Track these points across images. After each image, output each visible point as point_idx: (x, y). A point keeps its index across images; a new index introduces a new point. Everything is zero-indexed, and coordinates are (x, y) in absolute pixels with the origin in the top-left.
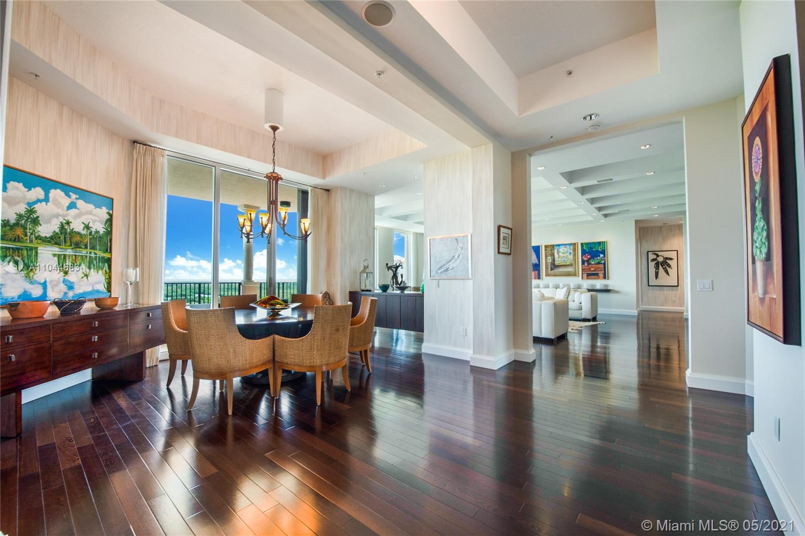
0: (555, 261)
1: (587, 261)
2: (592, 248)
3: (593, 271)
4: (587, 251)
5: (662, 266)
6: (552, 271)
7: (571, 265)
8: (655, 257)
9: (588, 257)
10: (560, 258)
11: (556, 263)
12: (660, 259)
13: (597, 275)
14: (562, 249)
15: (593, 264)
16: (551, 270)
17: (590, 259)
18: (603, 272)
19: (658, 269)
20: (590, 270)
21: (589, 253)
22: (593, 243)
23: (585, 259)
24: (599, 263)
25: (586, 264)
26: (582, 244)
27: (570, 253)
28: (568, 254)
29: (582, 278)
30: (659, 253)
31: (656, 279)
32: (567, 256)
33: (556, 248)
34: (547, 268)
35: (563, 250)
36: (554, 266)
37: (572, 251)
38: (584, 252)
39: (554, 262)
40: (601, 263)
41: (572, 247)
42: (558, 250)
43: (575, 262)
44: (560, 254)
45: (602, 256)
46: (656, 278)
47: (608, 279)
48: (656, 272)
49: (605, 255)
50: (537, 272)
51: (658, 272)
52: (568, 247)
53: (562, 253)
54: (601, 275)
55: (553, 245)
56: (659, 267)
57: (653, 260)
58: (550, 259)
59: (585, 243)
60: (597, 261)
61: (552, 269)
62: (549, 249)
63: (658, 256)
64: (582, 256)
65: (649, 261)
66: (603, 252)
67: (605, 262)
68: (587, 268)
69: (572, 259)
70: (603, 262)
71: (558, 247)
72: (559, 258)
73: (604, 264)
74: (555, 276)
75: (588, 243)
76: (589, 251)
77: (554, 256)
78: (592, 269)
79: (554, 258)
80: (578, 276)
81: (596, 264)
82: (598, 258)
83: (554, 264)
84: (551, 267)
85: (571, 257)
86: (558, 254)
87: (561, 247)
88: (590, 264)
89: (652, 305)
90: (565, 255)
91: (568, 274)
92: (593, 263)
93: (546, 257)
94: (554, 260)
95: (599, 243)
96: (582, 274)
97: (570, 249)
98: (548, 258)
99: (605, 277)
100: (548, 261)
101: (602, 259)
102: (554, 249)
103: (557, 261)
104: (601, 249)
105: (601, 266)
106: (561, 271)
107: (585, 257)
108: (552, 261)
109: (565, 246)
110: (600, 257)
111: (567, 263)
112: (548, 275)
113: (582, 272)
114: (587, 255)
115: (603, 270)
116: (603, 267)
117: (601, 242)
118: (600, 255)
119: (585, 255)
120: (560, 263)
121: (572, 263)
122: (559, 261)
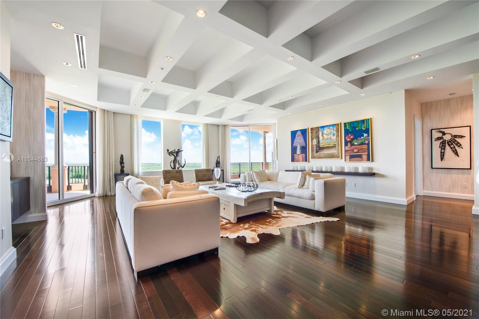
0: (320, 143)
1: (350, 142)
2: (355, 128)
4: (350, 130)
5: (449, 145)
7: (334, 147)
8: (440, 135)
9: (351, 137)
10: (324, 140)
11: (320, 145)
12: (447, 138)
13: (360, 156)
14: (326, 131)
15: (356, 145)
16: (316, 153)
17: (353, 139)
18: (367, 153)
19: (444, 149)
20: (353, 152)
21: (352, 133)
22: (356, 121)
23: (348, 140)
24: (362, 144)
25: (349, 145)
26: (345, 124)
27: (334, 135)
28: (332, 135)
29: (345, 161)
30: (446, 131)
31: (442, 160)
32: (330, 138)
33: (320, 129)
34: (312, 151)
35: (327, 131)
36: (319, 148)
37: (335, 132)
38: (347, 132)
39: (319, 144)
40: (365, 144)
41: (335, 128)
42: (322, 132)
43: (338, 144)
44: (324, 135)
45: (365, 135)
46: (442, 159)
47: (372, 161)
48: (441, 152)
49: (368, 135)
50: (304, 154)
51: (444, 153)
52: (332, 128)
53: (326, 134)
54: (365, 157)
55: (318, 127)
56: (445, 146)
57: (438, 139)
58: (315, 142)
59: (348, 123)
60: (360, 142)
61: (317, 152)
62: (315, 131)
63: (444, 134)
64: (345, 137)
65: (433, 140)
66: (367, 131)
67: (369, 143)
68: (350, 149)
69: (335, 141)
70: (366, 142)
71: (322, 129)
72: (323, 139)
73: (368, 144)
74: (320, 158)
75: (351, 122)
76: (352, 131)
77: (319, 138)
78: (355, 151)
79: (319, 140)
80: (341, 158)
81: (359, 145)
82: (362, 138)
83: (319, 146)
84: (316, 150)
85: (334, 138)
86: (322, 136)
87: (325, 128)
88: (353, 145)
89: (437, 191)
90: (329, 136)
91: (332, 156)
92: (356, 143)
93: (312, 139)
95: (363, 121)
96: (345, 156)
97: (333, 130)
98: (314, 140)
99: (368, 160)
100: (314, 144)
101: (366, 140)
102: (319, 131)
103: (321, 144)
104: (364, 127)
105: (365, 147)
106: (325, 154)
107: (348, 137)
108: (317, 143)
109: (329, 127)
110: (363, 137)
111: (330, 145)
112: (313, 157)
113: (345, 154)
114: (350, 135)
115: (367, 151)
116: (367, 147)
117: (364, 120)
118: (364, 135)
119: (348, 135)
120: (324, 145)
121: (336, 145)
122: (323, 143)
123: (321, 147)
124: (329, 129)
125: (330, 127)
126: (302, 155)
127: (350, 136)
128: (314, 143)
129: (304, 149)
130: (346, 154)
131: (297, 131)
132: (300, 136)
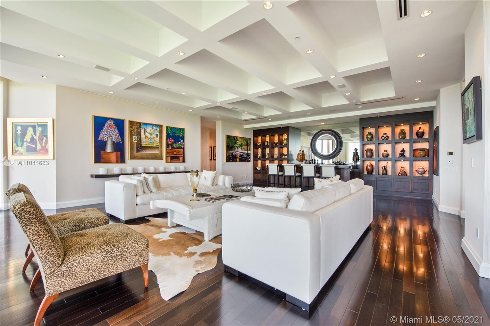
0: (142, 141)
1: (171, 145)
2: (174, 133)
3: (175, 154)
4: (171, 135)
6: (138, 153)
7: (157, 148)
9: (172, 141)
10: (147, 139)
11: (142, 144)
13: (178, 158)
16: (137, 152)
17: (173, 143)
18: (183, 156)
20: (173, 154)
21: (173, 137)
22: (176, 128)
23: (170, 143)
24: (180, 148)
25: (170, 148)
26: (167, 127)
27: (157, 135)
28: (155, 136)
29: (167, 162)
32: (153, 138)
33: (143, 127)
34: (131, 149)
35: (150, 130)
36: (141, 147)
37: (158, 133)
38: (168, 136)
39: (141, 142)
40: (181, 148)
41: (158, 129)
42: (145, 130)
43: (161, 145)
44: (147, 134)
45: (182, 141)
47: (186, 162)
49: (184, 141)
50: (119, 153)
52: (155, 128)
53: (149, 133)
54: (181, 159)
55: (140, 123)
59: (170, 127)
60: (178, 146)
61: (138, 151)
62: (135, 127)
64: (167, 140)
66: (183, 138)
67: (184, 147)
68: (171, 151)
69: (158, 141)
70: (182, 147)
71: (145, 126)
72: (146, 138)
73: (184, 149)
74: (141, 159)
75: (172, 128)
76: (173, 135)
77: (140, 135)
78: (175, 153)
79: (141, 138)
80: (163, 160)
81: (178, 148)
82: (179, 143)
83: (141, 145)
84: (137, 148)
85: (157, 139)
86: (145, 134)
87: (148, 126)
88: (173, 148)
90: (153, 136)
91: (155, 157)
92: (175, 147)
93: (131, 135)
94: (140, 140)
95: (180, 129)
97: (156, 130)
98: (134, 137)
99: (183, 161)
100: (134, 141)
101: (182, 145)
102: (141, 128)
103: (143, 142)
104: (181, 135)
105: (181, 150)
106: (147, 154)
107: (169, 140)
108: (138, 141)
109: (152, 127)
110: (180, 142)
111: (153, 145)
112: (132, 157)
114: (171, 139)
115: (183, 154)
116: (182, 151)
117: (182, 129)
118: (180, 141)
119: (170, 139)
120: (146, 144)
121: (159, 145)
122: (146, 142)
123: (142, 145)
124: (152, 128)
125: (153, 127)
126: (115, 153)
127: (171, 140)
128: (134, 140)
129: (119, 148)
130: (168, 156)
131: (108, 119)
132: (112, 127)
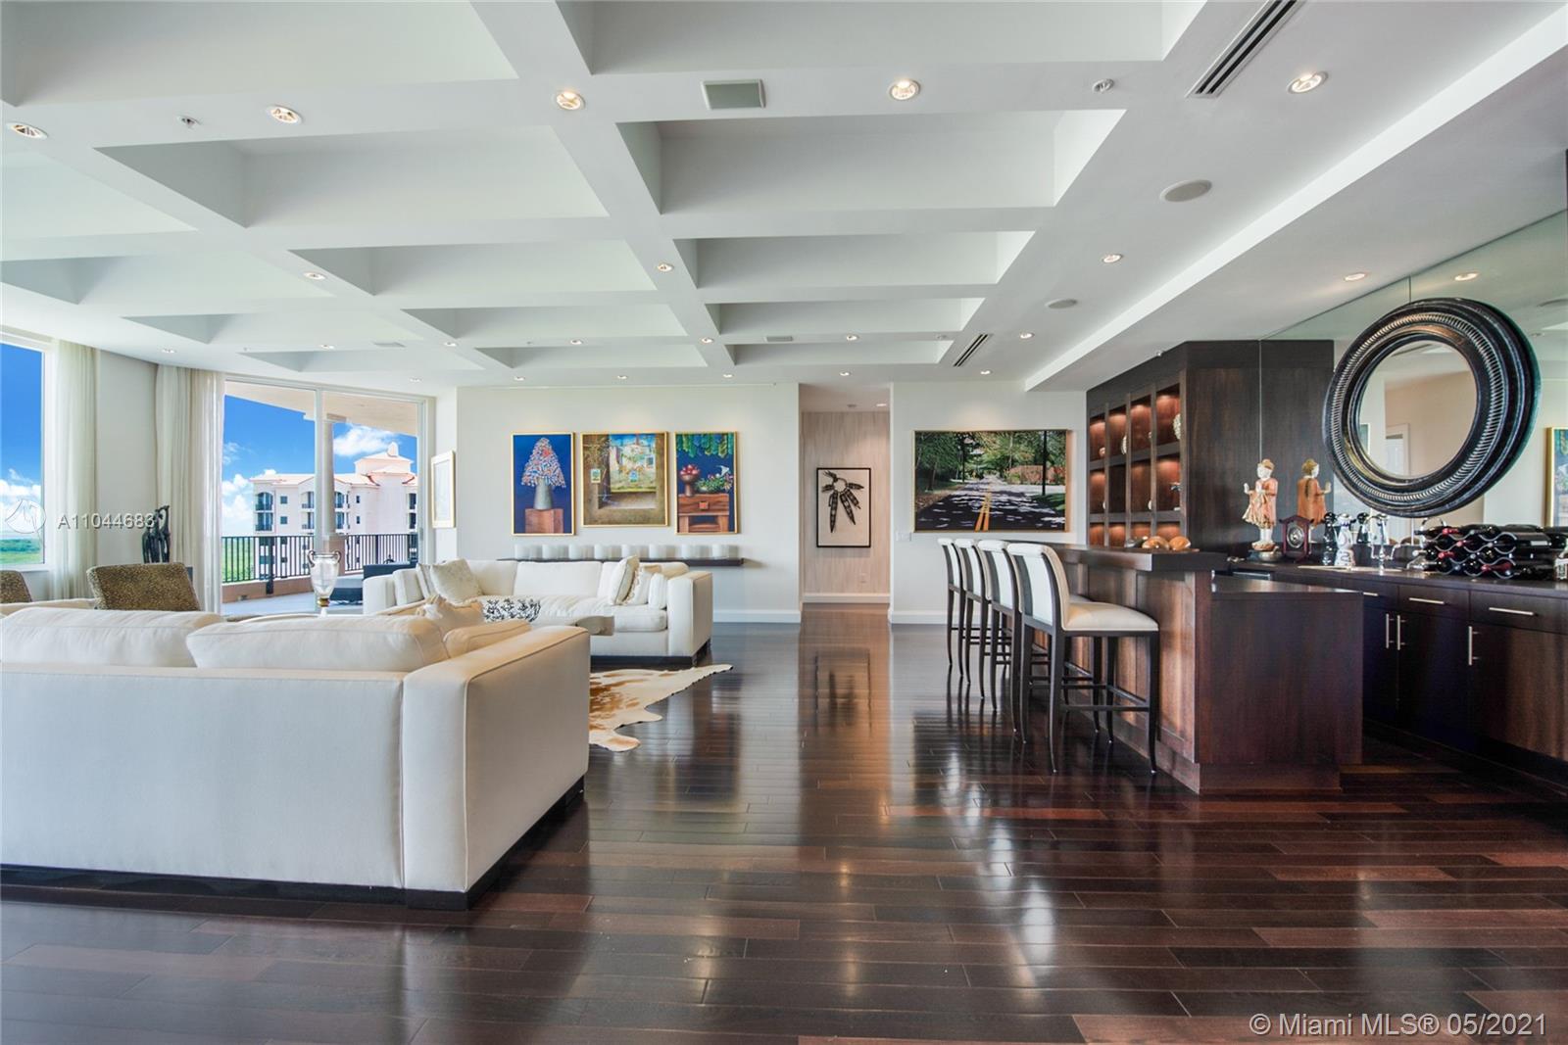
0: (612, 480)
1: (692, 483)
2: (702, 449)
3: (703, 510)
4: (692, 455)
5: (843, 502)
6: (602, 511)
7: (651, 493)
8: (830, 481)
9: (694, 472)
10: (623, 474)
11: (612, 486)
12: (840, 487)
13: (713, 520)
14: (629, 448)
15: (704, 493)
16: (600, 507)
17: (697, 478)
18: (728, 513)
19: (836, 509)
20: (697, 509)
21: (696, 462)
22: (705, 435)
23: (687, 478)
24: (718, 490)
25: (688, 493)
26: (679, 437)
27: (650, 461)
28: (645, 463)
29: (678, 531)
30: (839, 474)
31: (832, 530)
32: (641, 469)
33: (613, 443)
34: (588, 501)
35: (633, 450)
36: (608, 495)
37: (653, 456)
38: (683, 460)
39: (609, 483)
40: (724, 491)
41: (654, 445)
42: (618, 450)
43: (662, 487)
44: (625, 461)
45: (725, 470)
46: (832, 528)
47: (739, 532)
48: (831, 515)
49: (732, 469)
50: (560, 511)
51: (835, 516)
52: (645, 443)
53: (630, 459)
54: (723, 522)
55: (607, 436)
56: (836, 503)
57: (828, 488)
58: (596, 473)
59: (686, 435)
60: (713, 485)
61: (602, 505)
62: (595, 446)
63: (836, 479)
64: (679, 470)
65: (820, 489)
66: (729, 461)
67: (732, 488)
68: (691, 501)
69: (653, 477)
70: (727, 487)
71: (618, 442)
72: (620, 471)
73: (731, 492)
74: (610, 523)
75: (693, 435)
76: (696, 456)
77: (608, 466)
78: (703, 506)
79: (608, 472)
80: (669, 525)
81: (711, 492)
82: (718, 475)
83: (608, 490)
84: (600, 499)
85: (652, 470)
86: (618, 462)
87: (626, 441)
88: (698, 491)
89: (825, 591)
90: (639, 464)
91: (645, 519)
92: (704, 489)
93: (587, 468)
94: (607, 477)
95: (721, 437)
96: (678, 518)
97: (649, 450)
98: (593, 471)
99: (731, 529)
100: (593, 482)
101: (726, 481)
102: (608, 447)
103: (616, 482)
104: (723, 452)
105: (724, 498)
106: (625, 511)
107: (686, 471)
108: (602, 481)
109: (638, 440)
110: (720, 474)
111: (640, 487)
112: (590, 520)
113: (678, 513)
114: (690, 467)
115: (728, 507)
116: (728, 499)
117: (723, 434)
118: (721, 469)
119: (686, 467)
120: (623, 487)
121: (655, 488)
122: (620, 482)
123: (613, 491)
124: (638, 444)
125: (641, 441)
126: (552, 512)
127: (691, 470)
128: (592, 478)
129: (560, 497)
130: (681, 515)
131: (537, 438)
132: (547, 454)
